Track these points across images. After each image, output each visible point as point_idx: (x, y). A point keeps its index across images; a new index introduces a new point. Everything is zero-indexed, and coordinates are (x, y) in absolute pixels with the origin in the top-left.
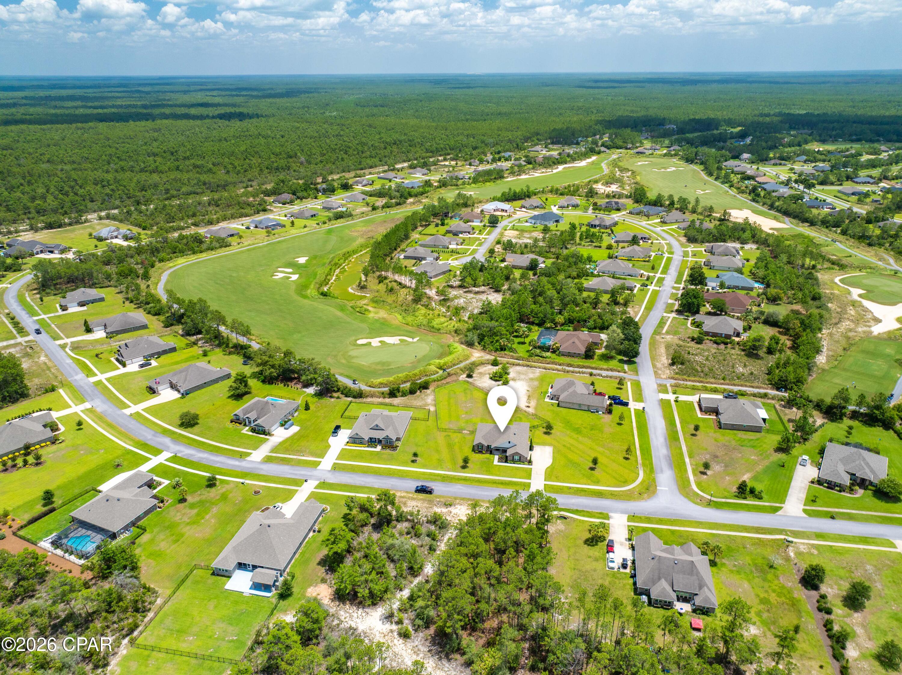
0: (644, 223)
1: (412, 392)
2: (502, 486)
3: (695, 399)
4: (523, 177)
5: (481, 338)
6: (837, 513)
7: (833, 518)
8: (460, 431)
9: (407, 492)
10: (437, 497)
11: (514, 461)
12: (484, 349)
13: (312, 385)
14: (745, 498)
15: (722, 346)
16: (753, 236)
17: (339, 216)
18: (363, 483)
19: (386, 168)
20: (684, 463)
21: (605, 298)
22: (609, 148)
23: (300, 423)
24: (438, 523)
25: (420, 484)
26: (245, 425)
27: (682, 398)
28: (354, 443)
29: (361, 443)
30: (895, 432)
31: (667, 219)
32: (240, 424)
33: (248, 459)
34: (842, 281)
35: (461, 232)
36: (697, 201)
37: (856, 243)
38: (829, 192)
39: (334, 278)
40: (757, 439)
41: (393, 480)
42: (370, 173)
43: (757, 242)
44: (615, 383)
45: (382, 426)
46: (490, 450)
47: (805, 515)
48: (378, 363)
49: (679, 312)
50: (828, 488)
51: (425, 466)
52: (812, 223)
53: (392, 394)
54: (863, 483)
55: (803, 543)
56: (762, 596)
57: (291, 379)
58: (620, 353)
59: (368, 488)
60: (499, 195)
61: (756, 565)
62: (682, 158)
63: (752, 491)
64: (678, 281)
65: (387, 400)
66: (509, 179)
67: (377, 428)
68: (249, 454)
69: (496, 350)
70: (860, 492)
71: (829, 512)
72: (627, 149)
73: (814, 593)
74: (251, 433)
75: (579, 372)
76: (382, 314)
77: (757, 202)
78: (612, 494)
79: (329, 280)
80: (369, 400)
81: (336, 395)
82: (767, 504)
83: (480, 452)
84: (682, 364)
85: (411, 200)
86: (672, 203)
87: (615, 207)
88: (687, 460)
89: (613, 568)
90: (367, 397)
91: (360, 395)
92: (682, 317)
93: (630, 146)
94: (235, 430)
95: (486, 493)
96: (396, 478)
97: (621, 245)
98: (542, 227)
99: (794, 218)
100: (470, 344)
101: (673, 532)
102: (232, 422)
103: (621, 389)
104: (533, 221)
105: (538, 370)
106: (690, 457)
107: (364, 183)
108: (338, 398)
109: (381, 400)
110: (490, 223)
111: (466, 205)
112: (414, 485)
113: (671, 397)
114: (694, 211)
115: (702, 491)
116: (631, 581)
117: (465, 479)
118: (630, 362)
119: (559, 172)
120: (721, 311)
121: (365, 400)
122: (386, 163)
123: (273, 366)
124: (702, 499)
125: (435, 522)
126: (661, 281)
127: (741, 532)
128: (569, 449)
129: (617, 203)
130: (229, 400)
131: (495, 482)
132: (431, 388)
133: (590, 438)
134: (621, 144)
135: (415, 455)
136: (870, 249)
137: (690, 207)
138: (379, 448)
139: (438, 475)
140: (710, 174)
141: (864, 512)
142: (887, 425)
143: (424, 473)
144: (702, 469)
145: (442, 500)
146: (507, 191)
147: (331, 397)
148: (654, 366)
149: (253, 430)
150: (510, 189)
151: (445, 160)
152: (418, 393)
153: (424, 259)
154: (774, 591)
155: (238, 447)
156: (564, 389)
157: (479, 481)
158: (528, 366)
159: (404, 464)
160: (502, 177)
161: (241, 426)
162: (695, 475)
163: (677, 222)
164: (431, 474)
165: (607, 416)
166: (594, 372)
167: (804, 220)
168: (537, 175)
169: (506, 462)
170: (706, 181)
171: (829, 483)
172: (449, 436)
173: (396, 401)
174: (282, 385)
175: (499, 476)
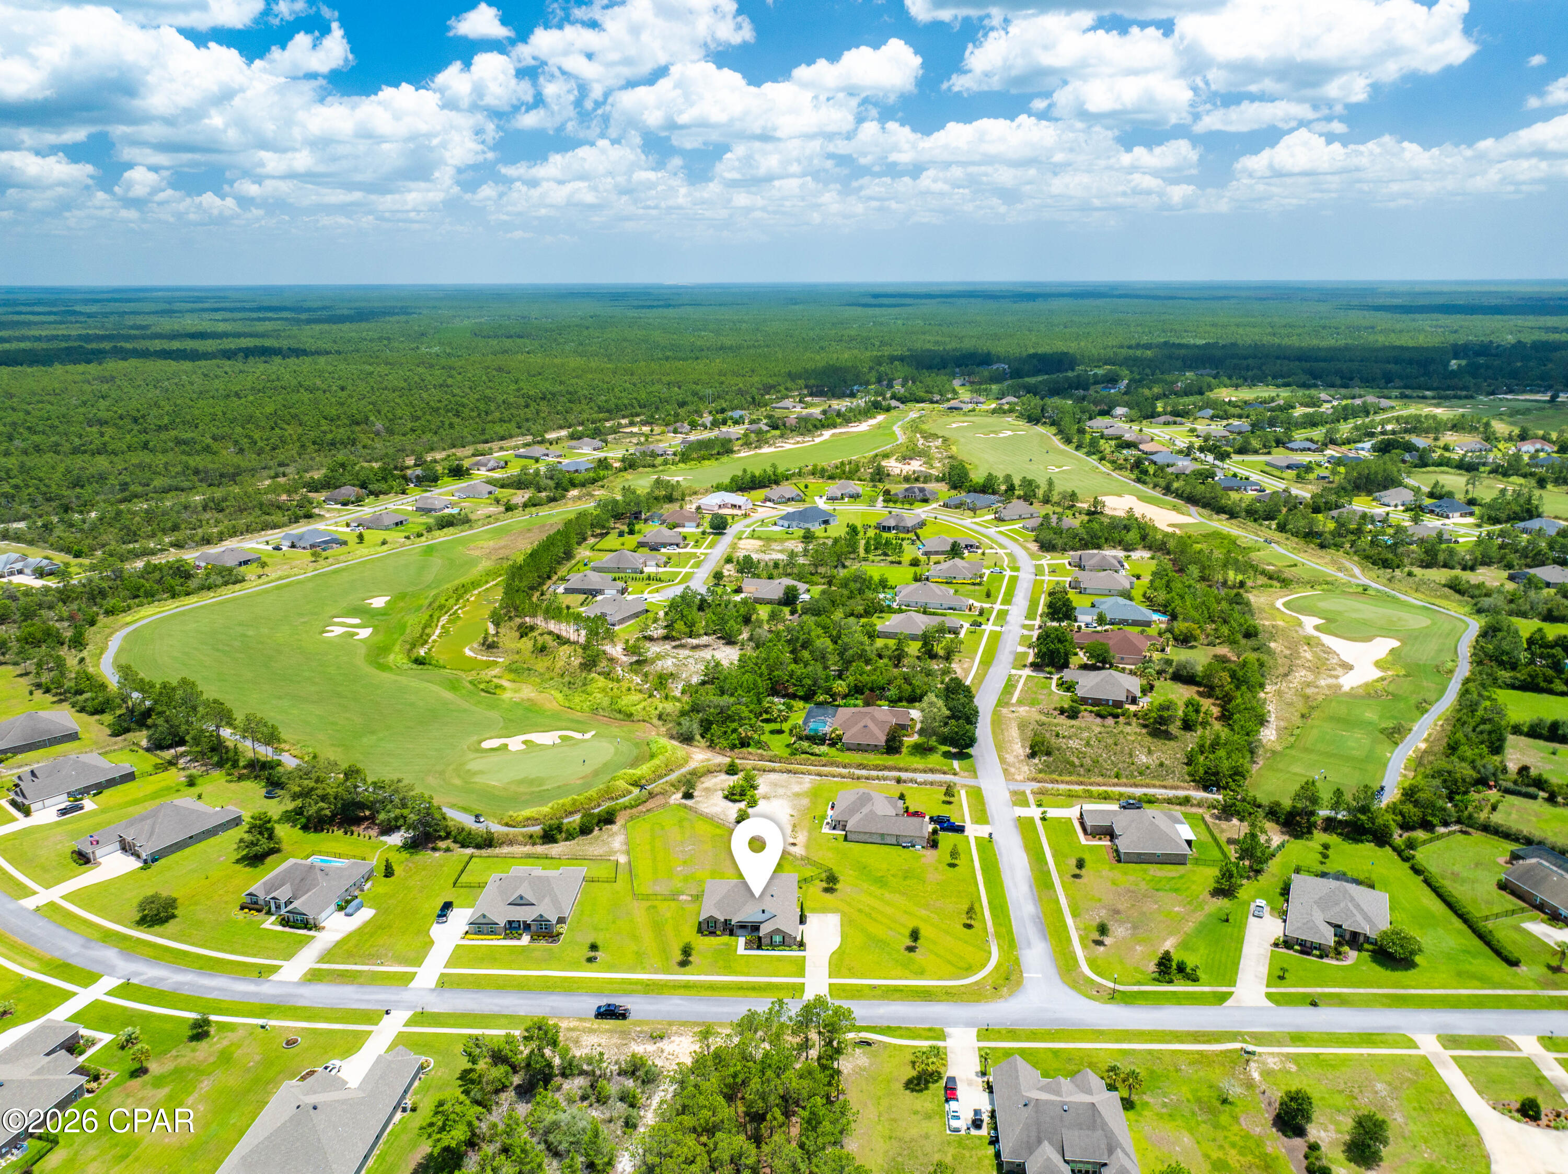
0: (968, 522)
1: (585, 830)
2: (753, 994)
3: (1072, 813)
4: (766, 450)
5: (706, 727)
6: (1320, 995)
7: (1314, 1004)
8: (674, 897)
9: (580, 1019)
10: (636, 1024)
11: (773, 946)
12: (712, 746)
13: (398, 828)
14: (1170, 982)
15: (1110, 721)
16: (1144, 538)
17: (446, 523)
18: (496, 1009)
19: (529, 438)
20: (1065, 926)
21: (914, 648)
22: (903, 400)
23: (375, 902)
25: (603, 1002)
26: (269, 913)
27: (1052, 813)
28: (479, 932)
29: (492, 932)
30: (1394, 849)
31: (1005, 514)
32: (259, 911)
33: (275, 977)
34: (1286, 605)
35: (664, 545)
36: (1050, 483)
37: (1302, 544)
38: (1251, 465)
39: (438, 632)
40: (1181, 877)
41: (554, 998)
42: (501, 449)
43: (1150, 548)
44: (939, 794)
45: (530, 897)
46: (729, 929)
47: (1270, 1004)
48: (521, 782)
49: (1036, 666)
50: (1302, 952)
51: (611, 968)
52: (1232, 514)
53: (549, 837)
54: (1354, 940)
55: (1272, 1054)
56: (1215, 1155)
57: (358, 821)
58: (944, 740)
59: (506, 1016)
60: (727, 481)
61: (1199, 1101)
62: (1021, 416)
63: (1181, 969)
64: (1030, 615)
65: (540, 849)
66: (742, 454)
67: (521, 902)
68: (275, 969)
69: (733, 747)
70: (1352, 955)
71: (1307, 995)
72: (932, 402)
73: (1298, 1142)
74: (280, 928)
75: (878, 778)
76: (527, 692)
77: (1144, 483)
78: (947, 993)
79: (429, 636)
80: (506, 850)
81: (442, 844)
82: (1207, 989)
83: (712, 933)
84: (1048, 754)
85: (574, 493)
86: (1011, 488)
87: (920, 496)
88: (1070, 921)
89: (957, 1130)
90: (501, 844)
91: (488, 842)
92: (1042, 675)
93: (937, 397)
94: (249, 923)
95: (726, 1009)
96: (559, 993)
97: (934, 558)
98: (801, 533)
99: (1204, 506)
100: (687, 739)
101: (1056, 1053)
102: (242, 908)
103: (950, 803)
104: (786, 524)
105: (807, 778)
106: (1074, 916)
107: (491, 464)
108: (448, 850)
109: (528, 849)
110: (713, 527)
111: (670, 499)
112: (593, 1004)
113: (1034, 812)
114: (1046, 501)
115: (1099, 974)
116: (991, 1151)
117: (687, 986)
118: (962, 756)
119: (825, 442)
120: (1104, 662)
121: (497, 851)
122: (529, 432)
123: (323, 798)
124: (1099, 989)
125: (633, 1073)
126: (1002, 615)
127: (1169, 1042)
128: (869, 915)
129: (922, 490)
130: (239, 867)
131: (740, 987)
132: (620, 821)
133: (903, 894)
134: (922, 394)
135: (594, 947)
136: (1322, 553)
137: (1040, 493)
138: (526, 939)
139: (638, 982)
140: (1068, 441)
141: (1362, 991)
142: (1381, 838)
143: (611, 981)
144: (1096, 936)
145: (646, 1028)
146: (740, 473)
147: (434, 849)
148: (1002, 760)
149: (285, 922)
150: (745, 471)
151: (632, 424)
152: (596, 832)
153: (600, 592)
154: (1233, 1145)
155: (254, 956)
156: (853, 809)
157: (712, 987)
158: (789, 772)
159: (574, 966)
160: (729, 451)
161: (261, 916)
162: (1084, 947)
163: (1021, 518)
164: (623, 981)
165: (930, 853)
166: (904, 775)
167: (1220, 510)
168: (788, 446)
169: (759, 947)
170: (1062, 452)
171: (1302, 943)
172: (654, 907)
173: (555, 849)
174: (341, 832)
175: (748, 975)
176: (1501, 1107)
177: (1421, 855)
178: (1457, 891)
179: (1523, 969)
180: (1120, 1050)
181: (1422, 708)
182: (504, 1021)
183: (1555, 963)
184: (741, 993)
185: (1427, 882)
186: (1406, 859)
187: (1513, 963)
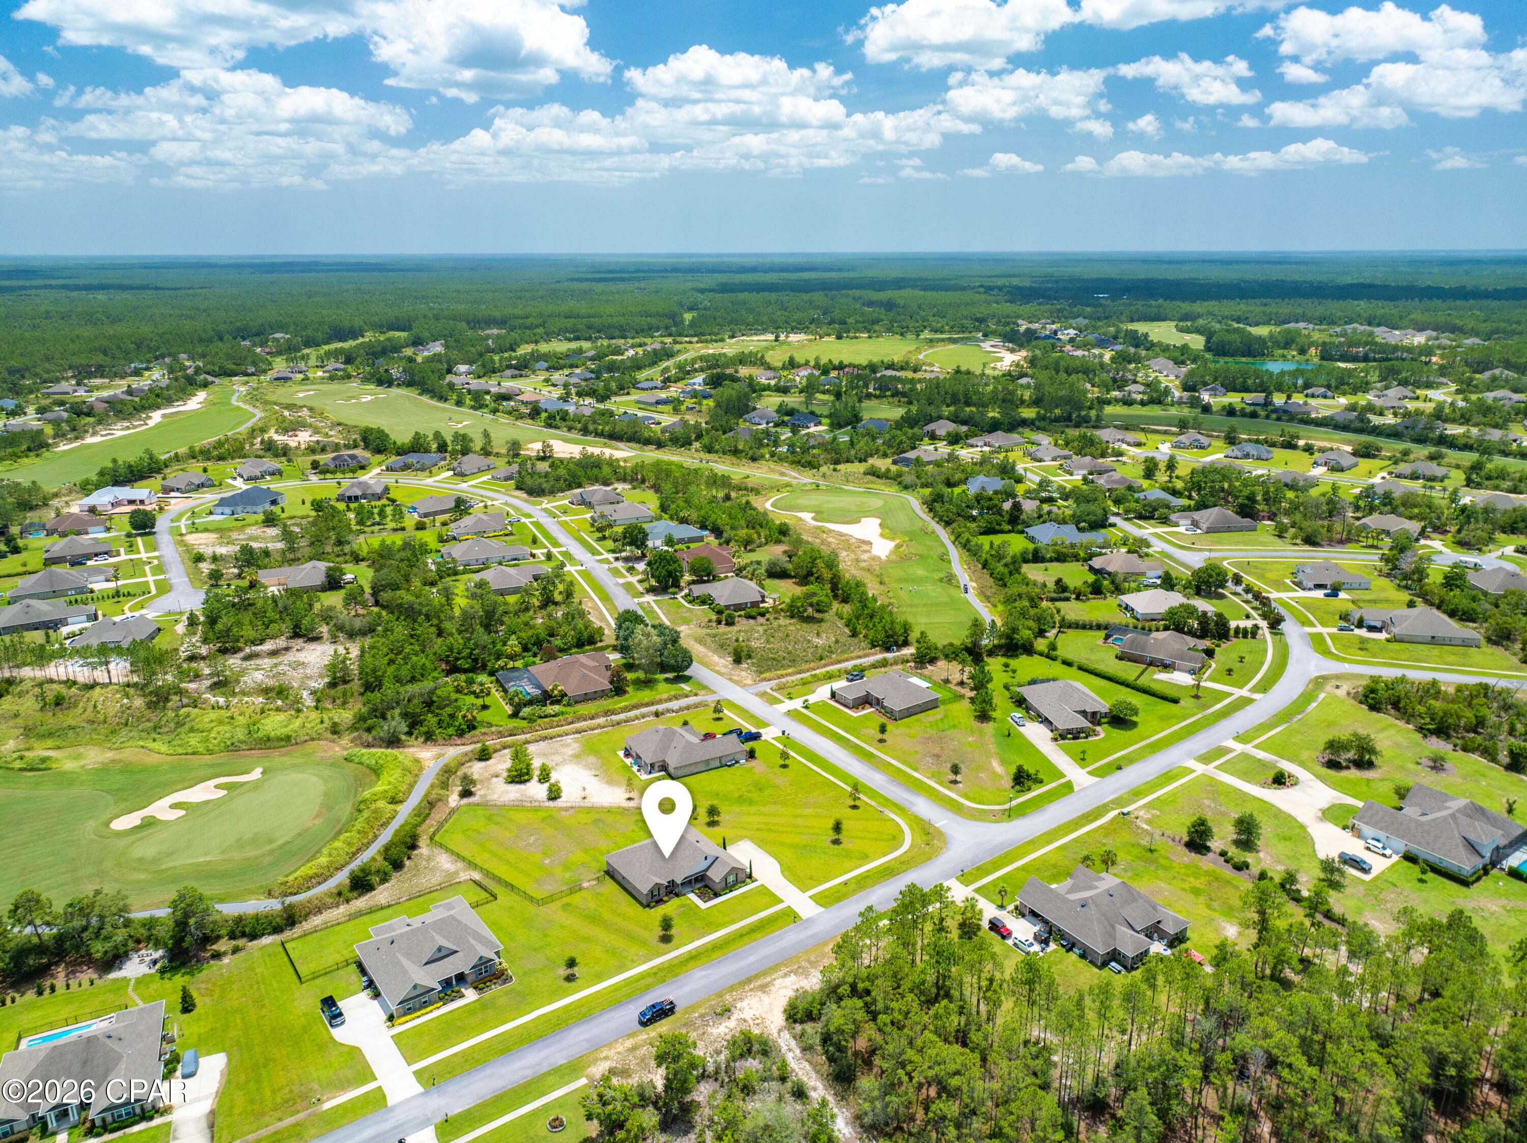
0: (429, 481)
1: (397, 865)
2: (758, 935)
3: (822, 693)
4: (89, 440)
6: (1119, 759)
7: (1119, 768)
8: (575, 888)
9: (629, 1036)
10: (691, 1009)
11: (732, 885)
12: (429, 737)
13: (123, 956)
14: (1032, 788)
15: (761, 620)
18: (528, 1072)
20: (917, 779)
23: (210, 1044)
24: (756, 1047)
26: (46, 1134)
27: (813, 699)
28: (409, 1011)
29: (426, 1004)
30: (1041, 654)
31: (461, 469)
34: (772, 505)
35: (89, 557)
37: (735, 460)
38: (625, 405)
40: (946, 716)
41: (576, 1031)
43: (624, 480)
44: (704, 714)
45: (448, 944)
46: (672, 890)
47: (1097, 779)
48: (238, 846)
49: (651, 590)
50: (1073, 739)
51: (600, 977)
53: (360, 886)
54: (1094, 718)
55: (1141, 808)
56: (1186, 886)
57: (43, 971)
58: (663, 668)
59: (549, 1073)
60: (94, 478)
61: (1139, 857)
62: (366, 380)
64: (594, 552)
65: (362, 903)
66: (63, 448)
67: (442, 954)
70: (1099, 730)
71: (1109, 764)
72: (245, 375)
73: (1211, 855)
75: (637, 718)
76: (96, 754)
77: (557, 427)
78: (903, 863)
80: (316, 921)
81: (223, 945)
82: (1053, 785)
83: (660, 901)
84: (750, 657)
86: (442, 448)
87: (354, 464)
88: (916, 775)
90: (306, 916)
91: (291, 919)
92: (666, 597)
93: (251, 369)
95: (752, 959)
97: (440, 518)
98: (261, 517)
100: (393, 742)
101: (1023, 868)
103: (720, 719)
104: (228, 510)
105: (567, 739)
106: (916, 770)
108: (236, 950)
109: (343, 910)
110: (135, 527)
111: (27, 505)
112: (632, 1012)
113: (797, 704)
114: (486, 452)
115: (980, 803)
117: (693, 957)
118: (681, 679)
119: (158, 426)
120: (708, 575)
121: (306, 926)
124: (994, 813)
125: (749, 1051)
126: (568, 555)
127: (1075, 830)
128: (769, 830)
129: (353, 457)
131: (741, 935)
132: (423, 842)
133: (775, 803)
135: (572, 963)
137: (478, 445)
138: (470, 995)
139: (642, 976)
140: (440, 399)
141: (1130, 749)
142: (1028, 650)
143: (616, 988)
144: (952, 777)
145: (703, 1010)
147: (217, 956)
148: (718, 672)
149: (99, 1129)
152: (407, 863)
153: (63, 622)
154: (1186, 875)
158: (545, 738)
159: (555, 995)
160: (47, 446)
162: (948, 789)
163: (480, 471)
164: (628, 982)
165: (753, 763)
166: (660, 707)
168: (119, 434)
169: (716, 895)
170: (444, 409)
171: (1069, 731)
172: (569, 905)
173: (382, 895)
174: (30, 995)
175: (733, 922)
176: (1264, 785)
177: (1061, 652)
178: (1101, 667)
179: (1182, 702)
180: (1058, 848)
181: (944, 558)
182: (552, 1079)
183: (1193, 693)
184: (746, 939)
185: (1080, 668)
186: (1054, 659)
187: (1175, 701)
